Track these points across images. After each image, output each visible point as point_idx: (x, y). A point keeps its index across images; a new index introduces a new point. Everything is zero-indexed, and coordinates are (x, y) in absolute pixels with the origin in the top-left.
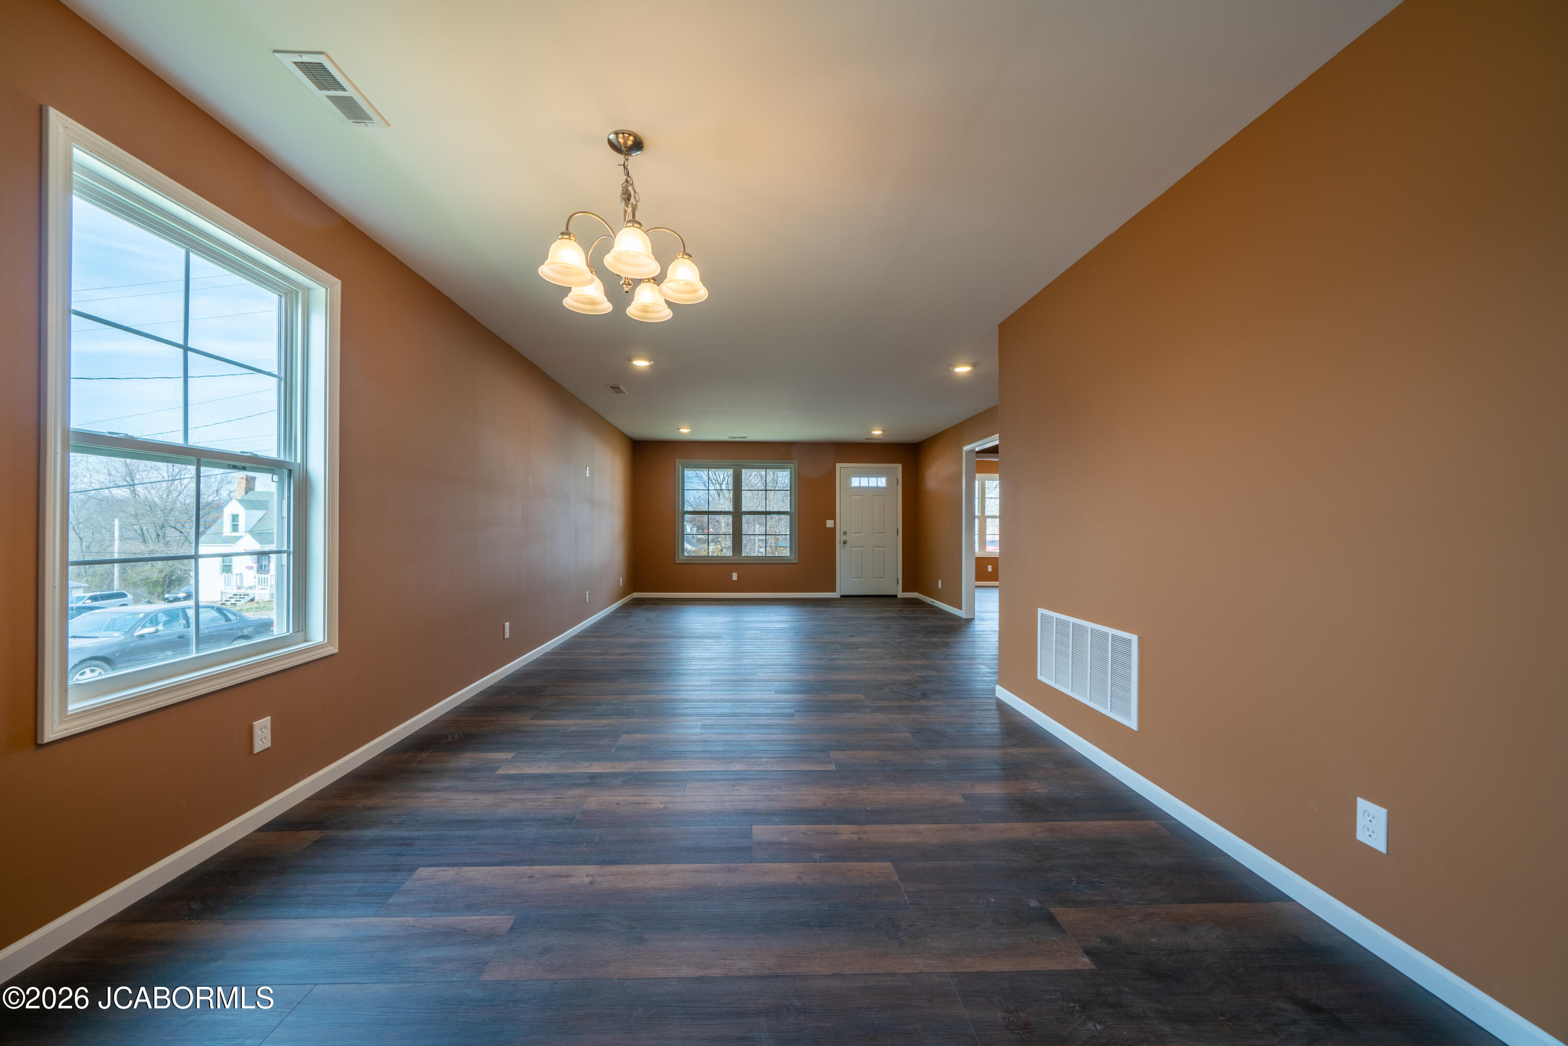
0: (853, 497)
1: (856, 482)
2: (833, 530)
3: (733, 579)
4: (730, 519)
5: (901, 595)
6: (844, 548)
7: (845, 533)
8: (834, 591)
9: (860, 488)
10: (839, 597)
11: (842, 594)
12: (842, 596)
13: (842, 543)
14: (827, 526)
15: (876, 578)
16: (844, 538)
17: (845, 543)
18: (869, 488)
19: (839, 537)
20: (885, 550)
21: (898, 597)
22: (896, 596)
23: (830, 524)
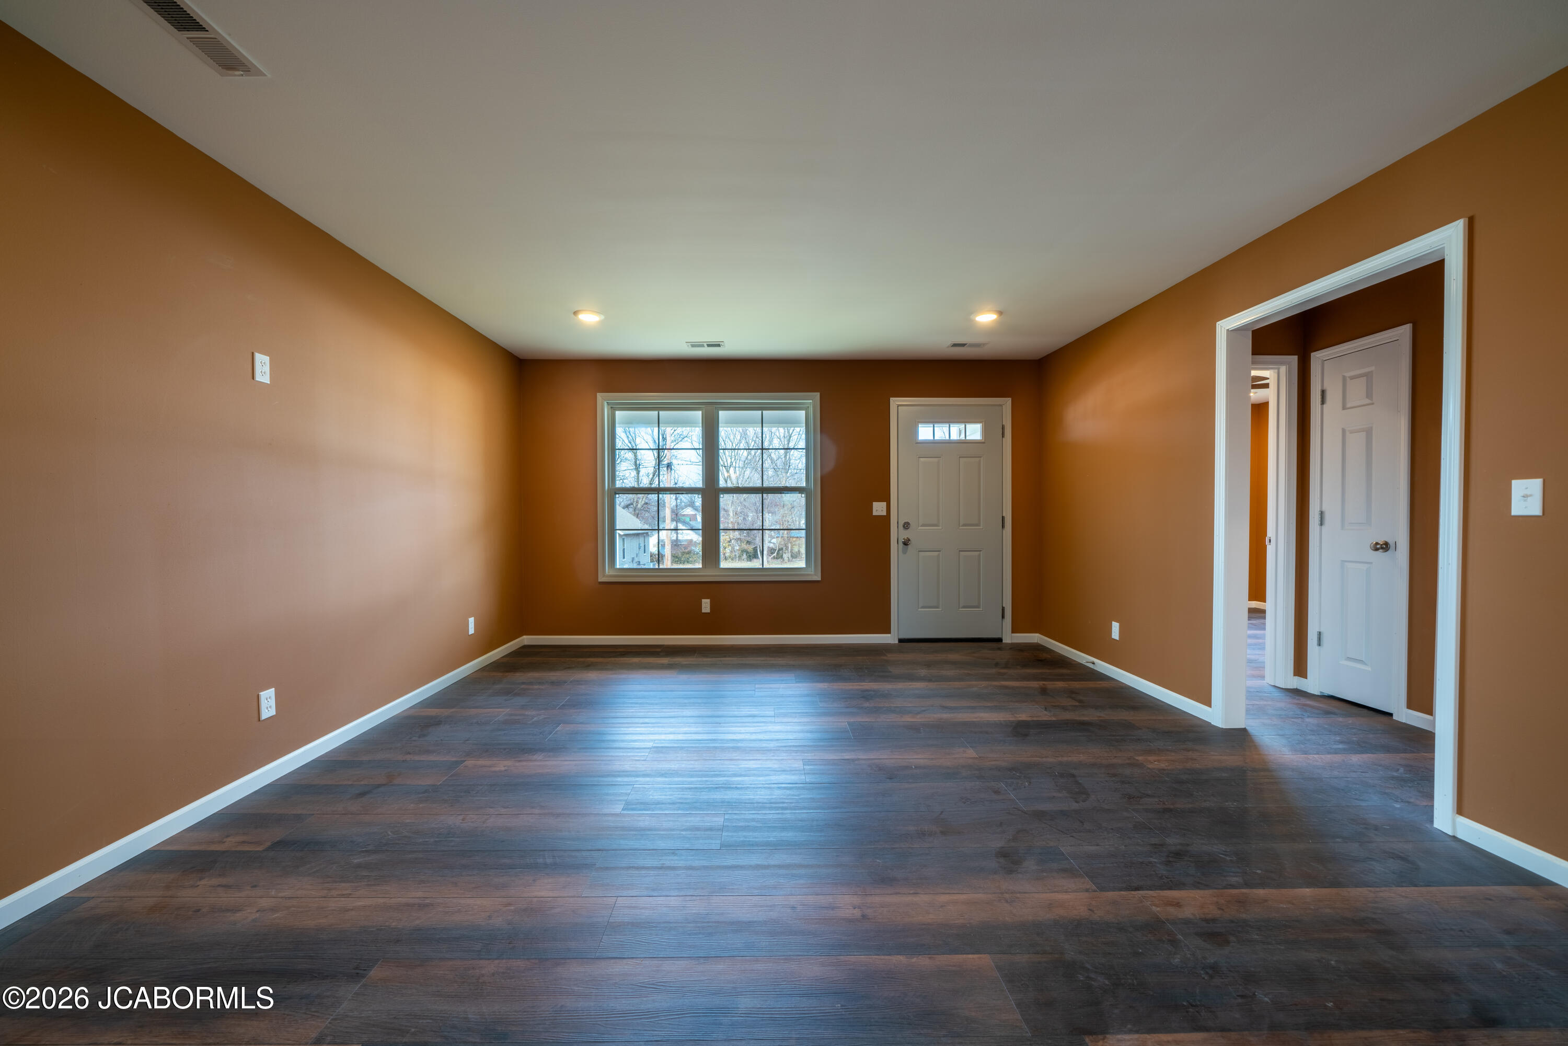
0: (922, 459)
1: (925, 433)
2: (886, 519)
3: (703, 611)
4: (698, 500)
5: (1009, 638)
6: (905, 552)
7: (906, 526)
8: (887, 630)
9: (934, 443)
10: (897, 642)
11: (902, 636)
12: (901, 641)
13: (901, 544)
14: (875, 513)
15: (964, 607)
16: (904, 535)
17: (906, 543)
18: (949, 442)
19: (896, 534)
20: (979, 556)
21: (1004, 642)
22: (999, 640)
23: (879, 508)
